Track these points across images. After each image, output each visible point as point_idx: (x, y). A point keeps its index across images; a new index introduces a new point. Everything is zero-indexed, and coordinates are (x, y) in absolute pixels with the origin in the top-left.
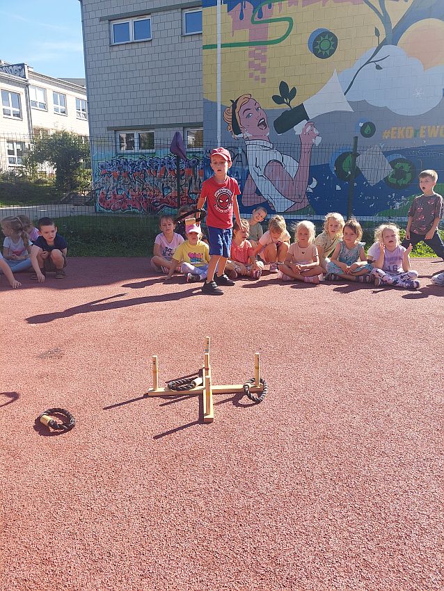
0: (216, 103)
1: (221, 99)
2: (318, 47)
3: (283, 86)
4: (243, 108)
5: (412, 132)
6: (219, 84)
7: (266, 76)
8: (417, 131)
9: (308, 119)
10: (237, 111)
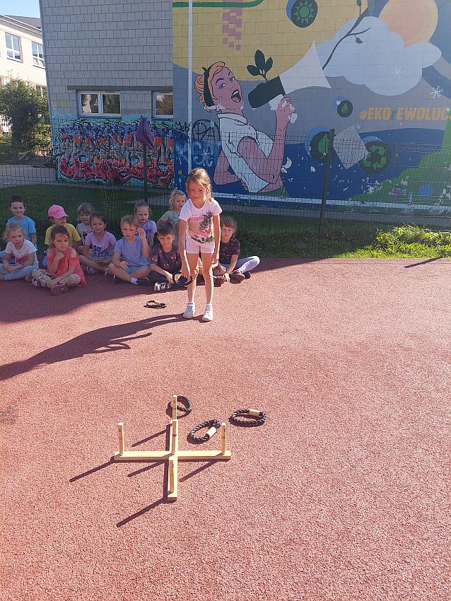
0: (187, 70)
1: (192, 66)
2: (296, 14)
3: (259, 55)
6: (190, 49)
7: (241, 42)
10: (209, 80)
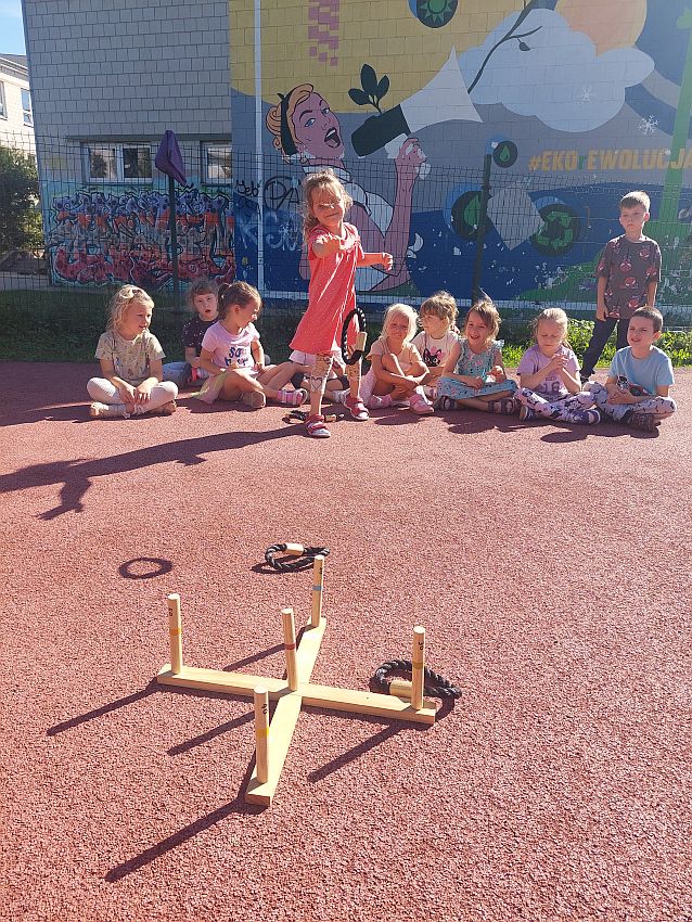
0: (253, 99)
1: (262, 92)
2: (425, 6)
3: (367, 73)
4: (301, 108)
5: (576, 159)
6: (258, 65)
7: (337, 53)
8: (583, 159)
9: (407, 132)
10: (288, 113)
